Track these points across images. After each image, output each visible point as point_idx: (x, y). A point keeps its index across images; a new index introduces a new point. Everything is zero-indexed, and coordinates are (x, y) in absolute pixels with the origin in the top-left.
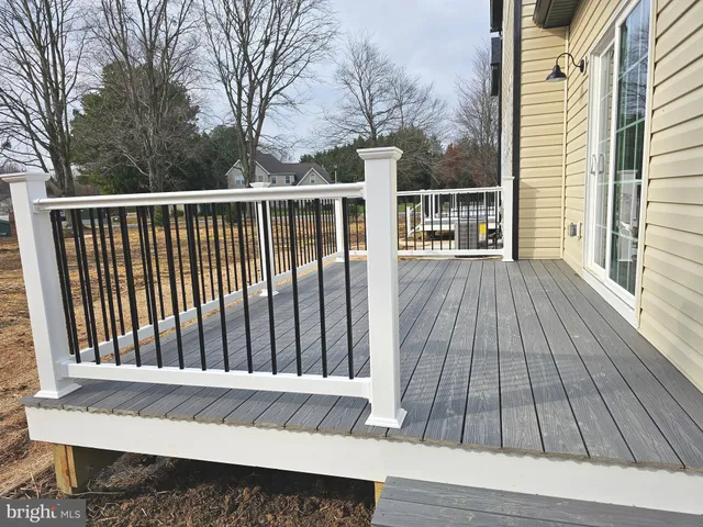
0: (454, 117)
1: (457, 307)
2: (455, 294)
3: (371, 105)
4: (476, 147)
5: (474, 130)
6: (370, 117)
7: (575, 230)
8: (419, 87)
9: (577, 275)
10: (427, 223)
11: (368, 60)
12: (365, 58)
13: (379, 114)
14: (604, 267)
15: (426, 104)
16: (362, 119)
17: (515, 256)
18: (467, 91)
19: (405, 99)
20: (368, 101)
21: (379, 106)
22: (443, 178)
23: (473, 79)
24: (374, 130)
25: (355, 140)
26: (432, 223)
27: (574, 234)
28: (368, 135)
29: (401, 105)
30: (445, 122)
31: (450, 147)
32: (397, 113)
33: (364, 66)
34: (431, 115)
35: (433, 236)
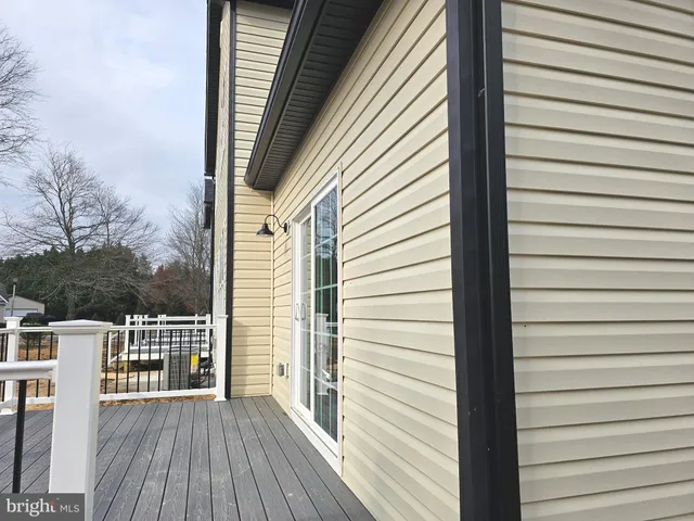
0: (166, 242)
1: (165, 472)
2: (163, 452)
3: (71, 218)
4: (187, 272)
5: (186, 256)
6: (69, 231)
7: (283, 370)
8: (129, 208)
9: (285, 414)
10: (134, 352)
11: (71, 172)
12: (68, 170)
13: (80, 228)
14: (309, 407)
15: (137, 225)
16: (59, 231)
17: (228, 394)
18: (180, 219)
19: (113, 217)
20: (67, 214)
21: (80, 220)
22: (152, 301)
23: (186, 209)
24: (72, 244)
25: (45, 251)
26: (139, 352)
27: (282, 374)
28: (63, 249)
29: (107, 223)
30: (157, 246)
31: (161, 268)
32: (102, 229)
33: (65, 177)
34: (142, 236)
35: (138, 366)
